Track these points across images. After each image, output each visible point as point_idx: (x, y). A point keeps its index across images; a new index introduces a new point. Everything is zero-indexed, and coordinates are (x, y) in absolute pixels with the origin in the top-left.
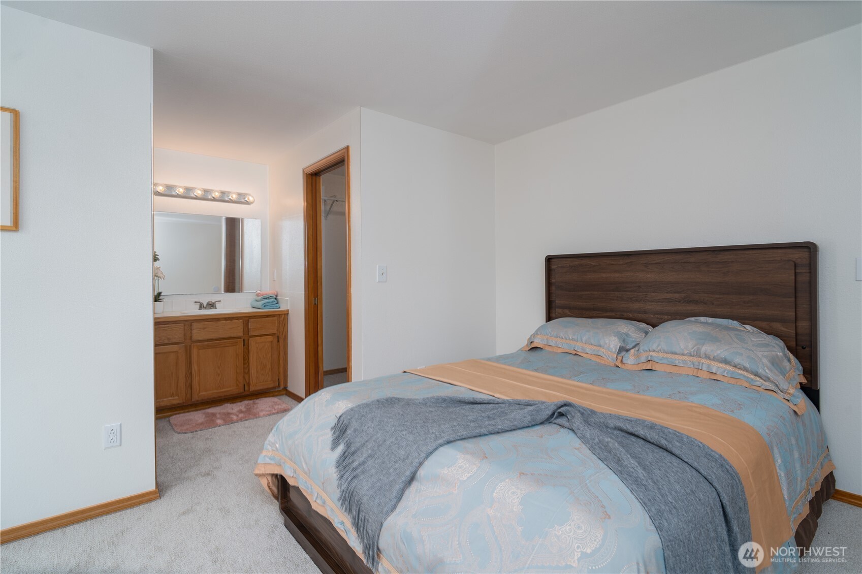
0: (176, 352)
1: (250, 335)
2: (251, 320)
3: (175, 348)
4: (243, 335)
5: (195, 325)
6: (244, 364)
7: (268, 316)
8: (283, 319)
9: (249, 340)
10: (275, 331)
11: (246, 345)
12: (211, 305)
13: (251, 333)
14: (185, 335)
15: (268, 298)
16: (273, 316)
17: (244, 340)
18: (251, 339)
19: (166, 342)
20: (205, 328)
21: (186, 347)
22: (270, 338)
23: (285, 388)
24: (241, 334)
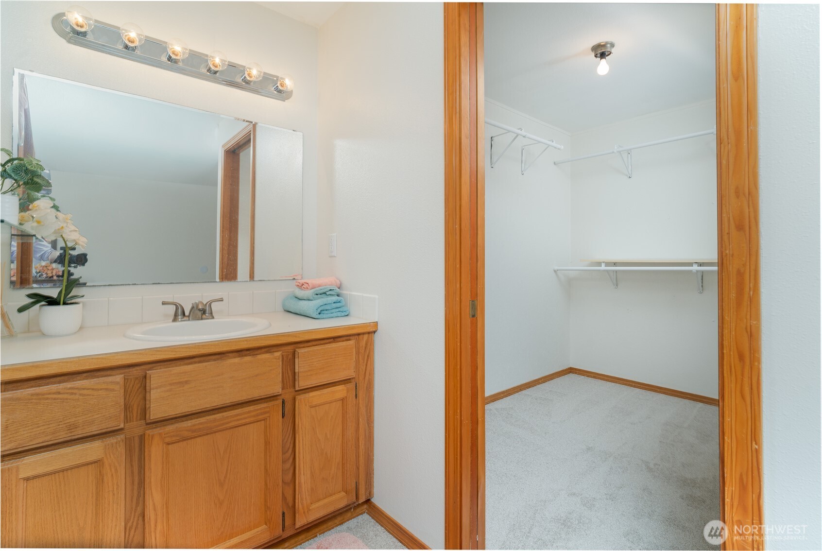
0: (98, 462)
1: (297, 388)
2: (301, 351)
3: (93, 450)
4: (283, 388)
5: (156, 377)
6: (284, 462)
7: (335, 339)
8: (366, 344)
9: (294, 399)
10: (350, 373)
11: (289, 413)
12: (202, 312)
13: (302, 383)
14: (127, 408)
15: (325, 293)
16: (347, 337)
17: (283, 402)
18: (301, 398)
19: (63, 436)
20: (187, 382)
21: (128, 442)
22: (340, 391)
23: (368, 501)
24: (277, 389)
